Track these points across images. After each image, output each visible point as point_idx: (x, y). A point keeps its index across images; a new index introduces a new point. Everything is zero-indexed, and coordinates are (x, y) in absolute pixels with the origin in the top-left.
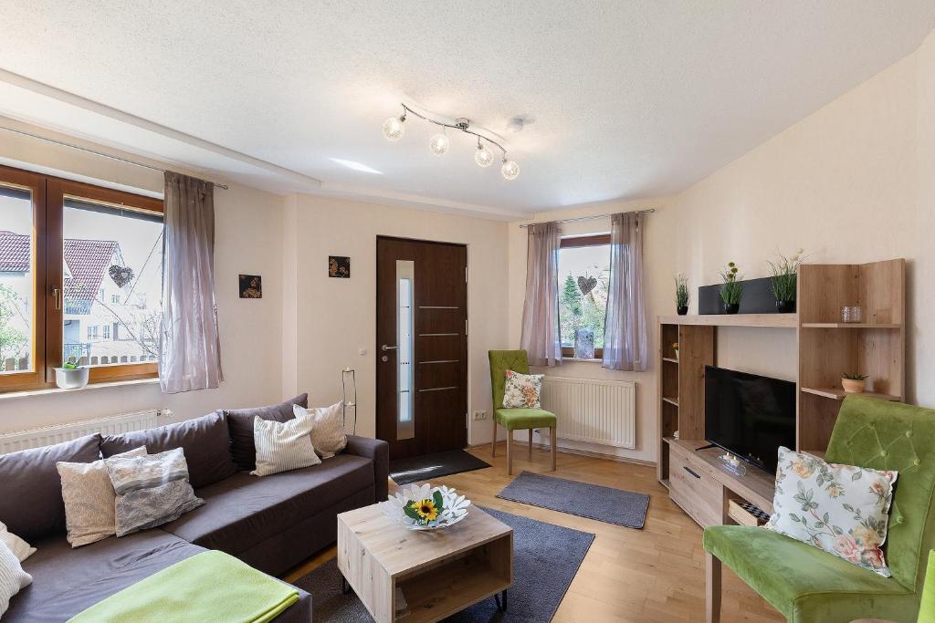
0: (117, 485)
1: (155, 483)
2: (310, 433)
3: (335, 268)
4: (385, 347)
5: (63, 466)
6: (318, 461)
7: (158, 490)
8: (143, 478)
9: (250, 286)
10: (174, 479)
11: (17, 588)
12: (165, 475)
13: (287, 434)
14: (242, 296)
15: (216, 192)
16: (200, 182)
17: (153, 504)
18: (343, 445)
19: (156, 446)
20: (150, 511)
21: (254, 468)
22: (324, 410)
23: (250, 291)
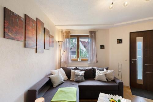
0: (75, 74)
1: (79, 75)
2: (106, 75)
3: (118, 42)
4: (132, 59)
5: (71, 70)
6: (106, 80)
7: (79, 76)
8: (78, 74)
9: (102, 47)
10: (81, 76)
11: (62, 82)
12: (80, 75)
13: (100, 74)
14: (101, 48)
15: (96, 32)
16: (94, 31)
17: (78, 78)
18: (113, 79)
19: (82, 70)
20: (77, 79)
21: (95, 78)
22: (110, 71)
23: (102, 48)
